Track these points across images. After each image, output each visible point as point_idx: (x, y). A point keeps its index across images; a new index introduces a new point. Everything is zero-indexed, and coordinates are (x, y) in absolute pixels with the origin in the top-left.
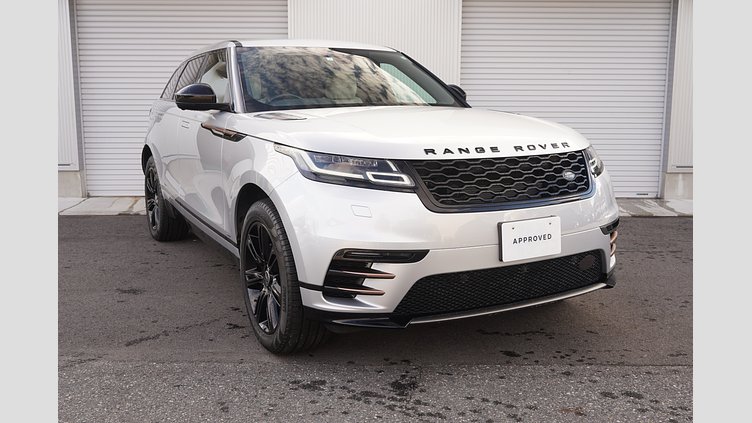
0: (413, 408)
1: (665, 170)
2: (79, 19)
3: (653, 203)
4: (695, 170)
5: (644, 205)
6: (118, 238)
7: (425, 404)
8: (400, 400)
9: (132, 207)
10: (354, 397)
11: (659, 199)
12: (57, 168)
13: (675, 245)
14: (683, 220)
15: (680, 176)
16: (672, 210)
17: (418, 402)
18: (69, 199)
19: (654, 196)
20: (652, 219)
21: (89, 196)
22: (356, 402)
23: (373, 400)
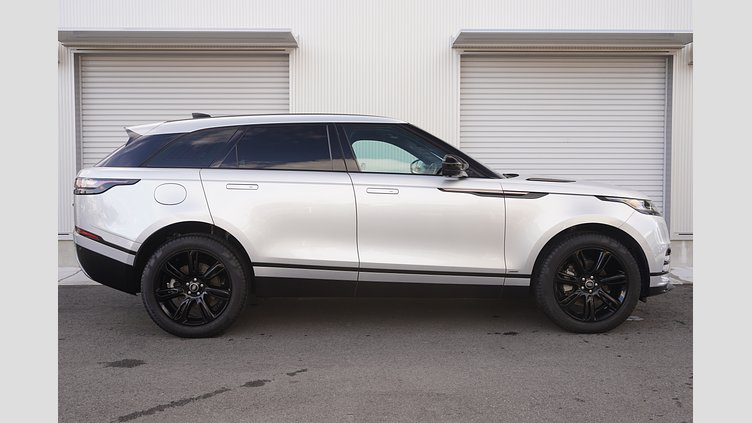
2: (84, 90)
4: (694, 237)
12: (57, 238)
15: (683, 243)
16: (677, 278)
18: (65, 269)
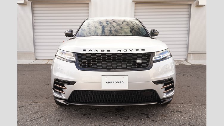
0: (121, 115)
1: (188, 53)
3: (185, 61)
5: (182, 62)
6: (44, 70)
7: (125, 114)
8: (118, 113)
9: (48, 62)
10: (106, 112)
11: (186, 60)
13: (190, 72)
14: (192, 66)
15: (192, 54)
16: (190, 63)
17: (123, 114)
18: (31, 60)
19: (185, 59)
20: (184, 66)
21: (36, 59)
22: (107, 114)
23: (111, 113)
